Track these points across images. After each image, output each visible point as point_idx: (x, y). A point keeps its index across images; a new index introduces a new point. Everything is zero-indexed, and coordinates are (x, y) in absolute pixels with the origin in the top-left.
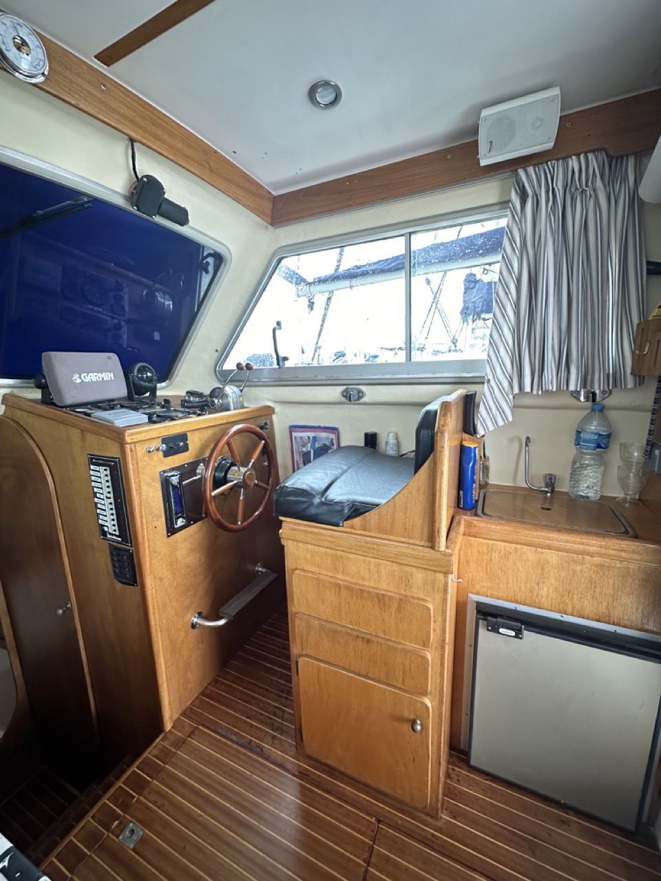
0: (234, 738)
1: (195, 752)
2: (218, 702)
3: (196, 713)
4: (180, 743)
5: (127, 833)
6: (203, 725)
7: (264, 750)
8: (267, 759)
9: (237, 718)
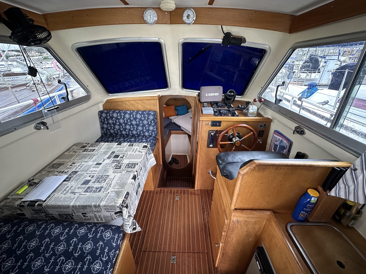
0: (203, 204)
1: (195, 198)
2: (208, 195)
3: (202, 192)
4: (195, 194)
5: (177, 197)
6: (201, 196)
7: (205, 213)
8: (203, 215)
9: (207, 202)
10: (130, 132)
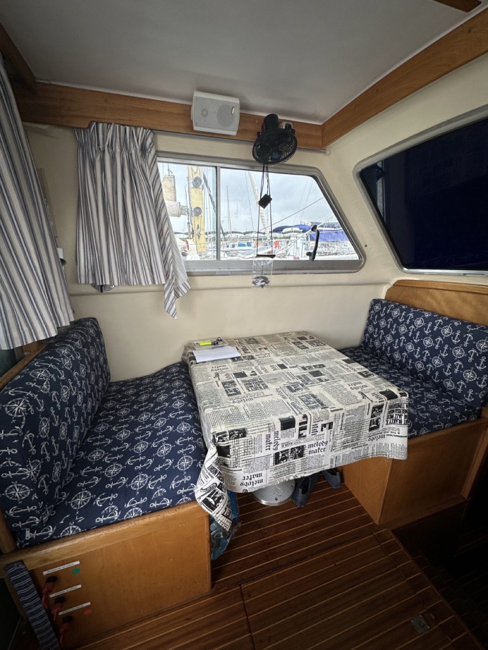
10: (410, 361)
